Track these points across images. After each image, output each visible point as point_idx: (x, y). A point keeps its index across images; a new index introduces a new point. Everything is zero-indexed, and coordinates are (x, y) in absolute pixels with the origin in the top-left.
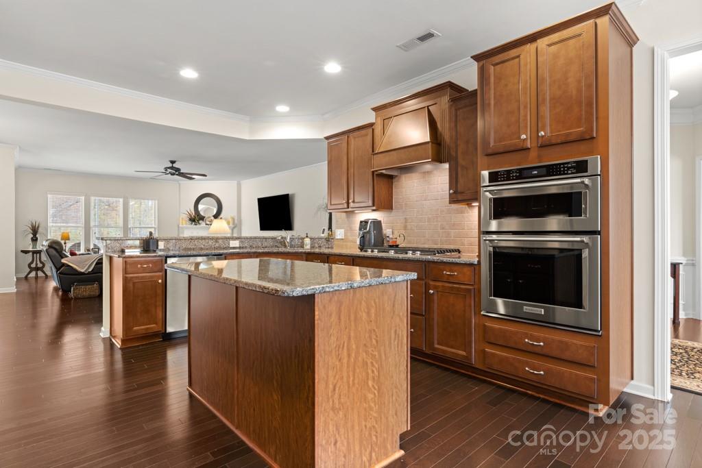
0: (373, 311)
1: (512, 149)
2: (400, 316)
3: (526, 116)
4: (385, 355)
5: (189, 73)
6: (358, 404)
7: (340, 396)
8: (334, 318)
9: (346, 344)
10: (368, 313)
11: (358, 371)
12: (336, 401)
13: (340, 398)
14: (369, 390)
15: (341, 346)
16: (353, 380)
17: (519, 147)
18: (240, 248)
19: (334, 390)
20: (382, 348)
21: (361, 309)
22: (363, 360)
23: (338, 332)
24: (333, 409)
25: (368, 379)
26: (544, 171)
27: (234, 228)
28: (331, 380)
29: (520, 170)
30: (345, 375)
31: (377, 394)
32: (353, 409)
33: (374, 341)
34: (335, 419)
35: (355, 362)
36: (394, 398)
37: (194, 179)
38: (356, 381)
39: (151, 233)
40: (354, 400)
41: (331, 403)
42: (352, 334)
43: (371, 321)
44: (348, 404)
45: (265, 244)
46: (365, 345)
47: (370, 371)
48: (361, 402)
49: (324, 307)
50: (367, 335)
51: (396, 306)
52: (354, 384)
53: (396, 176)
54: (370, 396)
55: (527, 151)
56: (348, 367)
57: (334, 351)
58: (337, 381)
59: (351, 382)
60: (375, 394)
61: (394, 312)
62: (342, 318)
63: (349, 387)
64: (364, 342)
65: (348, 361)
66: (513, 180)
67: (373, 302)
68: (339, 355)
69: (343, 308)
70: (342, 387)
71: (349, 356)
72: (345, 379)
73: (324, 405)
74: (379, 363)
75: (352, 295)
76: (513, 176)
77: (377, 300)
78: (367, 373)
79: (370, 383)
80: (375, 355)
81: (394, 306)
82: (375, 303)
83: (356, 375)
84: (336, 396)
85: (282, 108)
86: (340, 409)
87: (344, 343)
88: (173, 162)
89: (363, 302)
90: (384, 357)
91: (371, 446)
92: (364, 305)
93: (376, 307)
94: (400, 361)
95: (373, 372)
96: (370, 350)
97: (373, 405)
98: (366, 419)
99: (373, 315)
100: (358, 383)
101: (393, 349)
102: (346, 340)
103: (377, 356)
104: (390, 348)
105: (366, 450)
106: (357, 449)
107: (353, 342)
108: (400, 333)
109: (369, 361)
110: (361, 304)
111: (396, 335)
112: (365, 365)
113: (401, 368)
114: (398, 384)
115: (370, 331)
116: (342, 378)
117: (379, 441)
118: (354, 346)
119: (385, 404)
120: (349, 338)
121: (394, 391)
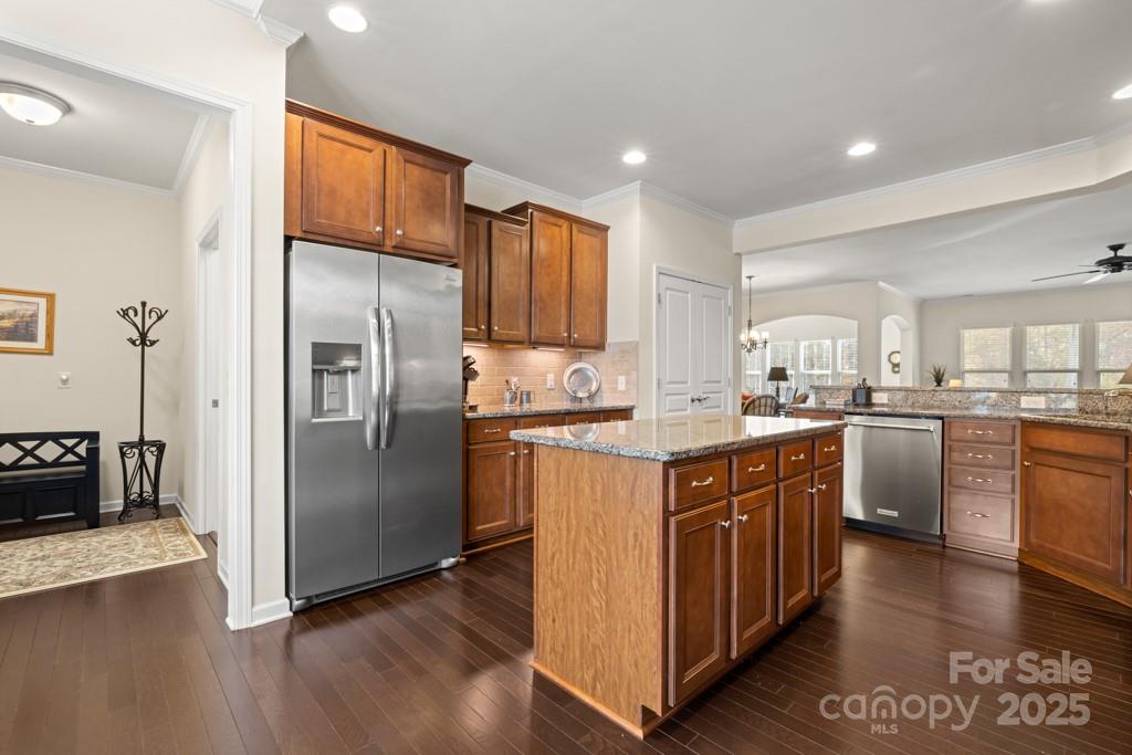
0: (599, 487)
4: (618, 560)
6: (579, 599)
7: (559, 570)
8: (553, 477)
9: (565, 513)
10: (593, 489)
11: (579, 555)
12: (555, 574)
13: (558, 572)
14: (593, 592)
15: (560, 512)
16: (574, 563)
19: (553, 558)
20: (613, 549)
21: (582, 479)
22: (586, 547)
23: (557, 494)
24: (552, 580)
25: (592, 576)
28: (550, 545)
30: (564, 550)
31: (604, 607)
32: (573, 599)
33: (601, 532)
34: (554, 593)
35: (575, 542)
36: (632, 637)
38: (577, 567)
40: (574, 588)
41: (549, 572)
42: (572, 506)
43: (596, 501)
44: (568, 587)
46: (588, 529)
47: (594, 568)
48: (582, 600)
50: (591, 517)
51: (637, 496)
52: (574, 569)
54: (595, 601)
56: (567, 542)
57: (552, 514)
58: (556, 551)
59: (571, 564)
60: (601, 604)
61: (633, 504)
62: (561, 480)
63: (568, 569)
64: (587, 525)
65: (567, 537)
67: (598, 475)
68: (557, 521)
69: (561, 469)
70: (561, 561)
71: (568, 530)
72: (564, 555)
73: (542, 568)
74: (608, 566)
77: (605, 476)
78: (591, 570)
79: (595, 585)
80: (602, 552)
81: (632, 494)
82: (602, 479)
83: (577, 559)
84: (555, 567)
86: (559, 586)
87: (563, 510)
88: (1116, 248)
89: (585, 471)
90: (615, 564)
91: (596, 671)
92: (586, 475)
93: (604, 486)
94: (643, 587)
95: (599, 571)
96: (594, 539)
97: (598, 616)
98: (588, 627)
99: (599, 494)
100: (580, 572)
101: (631, 559)
102: (565, 509)
103: (605, 553)
104: (627, 556)
105: (588, 668)
106: (578, 654)
107: (572, 514)
108: (645, 542)
109: (594, 554)
110: (582, 471)
111: (636, 541)
112: (587, 553)
113: (646, 601)
114: (640, 622)
115: (595, 514)
116: (561, 552)
117: (606, 677)
118: (574, 522)
119: (616, 631)
120: (569, 508)
121: (633, 626)
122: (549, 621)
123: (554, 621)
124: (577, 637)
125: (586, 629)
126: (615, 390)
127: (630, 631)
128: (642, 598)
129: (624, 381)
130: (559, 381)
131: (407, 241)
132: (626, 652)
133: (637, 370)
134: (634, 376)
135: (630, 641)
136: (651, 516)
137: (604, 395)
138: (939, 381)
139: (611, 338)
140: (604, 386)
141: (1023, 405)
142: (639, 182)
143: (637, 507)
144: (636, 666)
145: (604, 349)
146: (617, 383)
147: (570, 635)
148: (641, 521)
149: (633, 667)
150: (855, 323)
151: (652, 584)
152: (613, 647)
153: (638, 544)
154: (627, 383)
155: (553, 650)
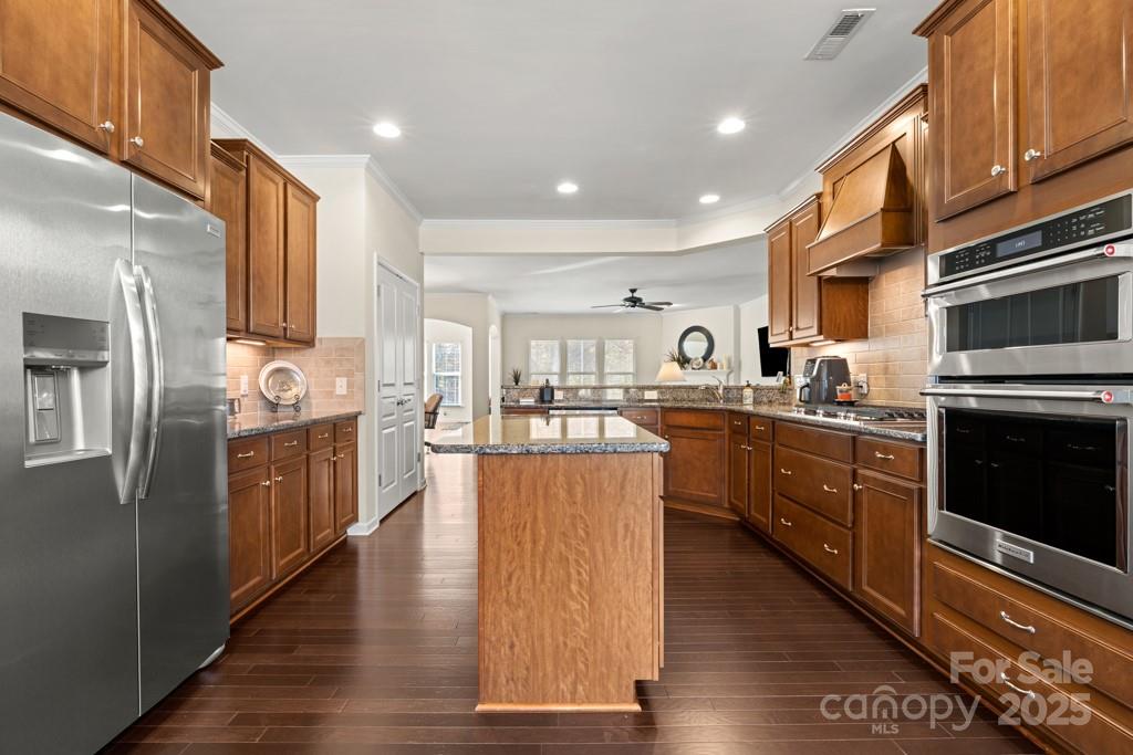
0: (579, 490)
1: (980, 200)
2: (636, 505)
3: (1005, 122)
4: (604, 555)
5: (567, 188)
6: (552, 610)
7: (519, 589)
8: (509, 488)
9: (528, 525)
10: (570, 492)
11: (550, 564)
12: (513, 594)
13: (519, 592)
14: (572, 596)
15: (521, 526)
16: (543, 575)
17: (993, 195)
18: (658, 400)
19: (510, 578)
20: (598, 545)
21: (555, 484)
22: (561, 553)
23: (515, 507)
24: (508, 601)
25: (569, 581)
26: (1036, 239)
27: (730, 373)
28: (504, 565)
29: (993, 244)
30: (528, 564)
31: (587, 606)
32: (541, 614)
33: (582, 533)
34: (511, 615)
35: (545, 552)
36: (623, 622)
37: (661, 309)
38: (548, 578)
39: (547, 381)
40: (543, 601)
41: (505, 594)
42: (540, 515)
43: (575, 503)
44: (534, 603)
45: (693, 396)
46: (564, 534)
47: (573, 571)
48: (556, 609)
49: (493, 473)
50: (567, 521)
51: (628, 489)
52: (543, 580)
53: (873, 278)
54: (573, 606)
55: (1012, 198)
56: (533, 555)
57: (508, 530)
58: (515, 570)
59: (538, 577)
60: (582, 605)
61: (623, 497)
62: (523, 490)
63: (534, 583)
64: (562, 530)
65: (533, 549)
66: (981, 265)
67: (579, 477)
68: (517, 536)
69: (523, 478)
70: (522, 578)
71: (534, 542)
72: (528, 571)
73: (493, 593)
74: (592, 564)
75: (538, 463)
76: (981, 258)
77: (587, 476)
78: (569, 575)
79: (574, 588)
80: (584, 552)
81: (622, 488)
82: (583, 478)
83: (548, 570)
84: (513, 587)
85: (709, 199)
86: (519, 606)
87: (526, 523)
88: (633, 291)
89: (559, 474)
90: (601, 558)
91: (576, 675)
92: (561, 478)
93: (585, 485)
94: (636, 571)
95: (579, 573)
96: (573, 542)
97: (579, 619)
98: (565, 635)
99: (580, 495)
100: (552, 582)
101: (620, 550)
102: (529, 520)
103: (587, 554)
104: (616, 548)
105: (566, 676)
106: (549, 668)
107: (541, 525)
108: (637, 530)
109: (572, 557)
110: (555, 476)
111: (626, 531)
112: (563, 560)
113: (640, 583)
114: (632, 605)
115: (574, 517)
116: (523, 567)
117: (591, 674)
118: (543, 531)
119: (603, 625)
120: (535, 518)
121: (624, 612)
122: (505, 650)
123: (512, 646)
124: (549, 650)
125: (561, 639)
126: (330, 394)
127: (620, 618)
128: (635, 582)
129: (345, 384)
130: (254, 383)
131: (144, 158)
132: (616, 640)
133: (363, 370)
134: (358, 377)
135: (620, 627)
136: (644, 503)
137: (314, 401)
138: (517, 381)
139: (322, 332)
140: (312, 389)
141: (646, 398)
142: (369, 156)
143: (627, 498)
144: (628, 648)
145: (314, 346)
146: (335, 387)
147: (538, 652)
148: (632, 511)
149: (624, 649)
150: (470, 330)
151: (646, 566)
152: (599, 642)
153: (629, 534)
154: (350, 385)
155: (511, 679)
